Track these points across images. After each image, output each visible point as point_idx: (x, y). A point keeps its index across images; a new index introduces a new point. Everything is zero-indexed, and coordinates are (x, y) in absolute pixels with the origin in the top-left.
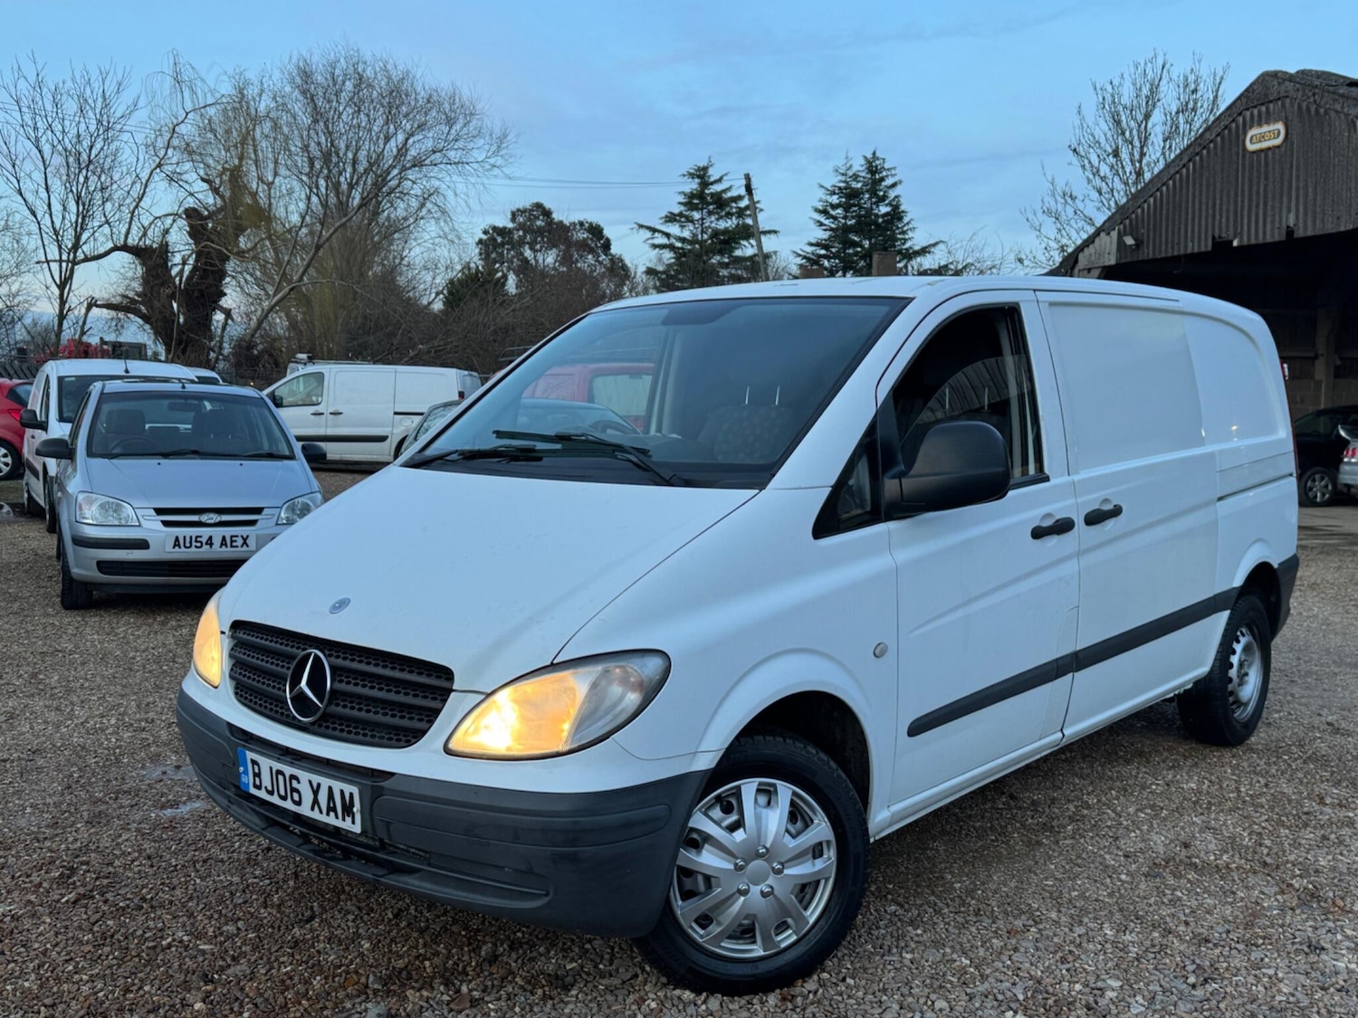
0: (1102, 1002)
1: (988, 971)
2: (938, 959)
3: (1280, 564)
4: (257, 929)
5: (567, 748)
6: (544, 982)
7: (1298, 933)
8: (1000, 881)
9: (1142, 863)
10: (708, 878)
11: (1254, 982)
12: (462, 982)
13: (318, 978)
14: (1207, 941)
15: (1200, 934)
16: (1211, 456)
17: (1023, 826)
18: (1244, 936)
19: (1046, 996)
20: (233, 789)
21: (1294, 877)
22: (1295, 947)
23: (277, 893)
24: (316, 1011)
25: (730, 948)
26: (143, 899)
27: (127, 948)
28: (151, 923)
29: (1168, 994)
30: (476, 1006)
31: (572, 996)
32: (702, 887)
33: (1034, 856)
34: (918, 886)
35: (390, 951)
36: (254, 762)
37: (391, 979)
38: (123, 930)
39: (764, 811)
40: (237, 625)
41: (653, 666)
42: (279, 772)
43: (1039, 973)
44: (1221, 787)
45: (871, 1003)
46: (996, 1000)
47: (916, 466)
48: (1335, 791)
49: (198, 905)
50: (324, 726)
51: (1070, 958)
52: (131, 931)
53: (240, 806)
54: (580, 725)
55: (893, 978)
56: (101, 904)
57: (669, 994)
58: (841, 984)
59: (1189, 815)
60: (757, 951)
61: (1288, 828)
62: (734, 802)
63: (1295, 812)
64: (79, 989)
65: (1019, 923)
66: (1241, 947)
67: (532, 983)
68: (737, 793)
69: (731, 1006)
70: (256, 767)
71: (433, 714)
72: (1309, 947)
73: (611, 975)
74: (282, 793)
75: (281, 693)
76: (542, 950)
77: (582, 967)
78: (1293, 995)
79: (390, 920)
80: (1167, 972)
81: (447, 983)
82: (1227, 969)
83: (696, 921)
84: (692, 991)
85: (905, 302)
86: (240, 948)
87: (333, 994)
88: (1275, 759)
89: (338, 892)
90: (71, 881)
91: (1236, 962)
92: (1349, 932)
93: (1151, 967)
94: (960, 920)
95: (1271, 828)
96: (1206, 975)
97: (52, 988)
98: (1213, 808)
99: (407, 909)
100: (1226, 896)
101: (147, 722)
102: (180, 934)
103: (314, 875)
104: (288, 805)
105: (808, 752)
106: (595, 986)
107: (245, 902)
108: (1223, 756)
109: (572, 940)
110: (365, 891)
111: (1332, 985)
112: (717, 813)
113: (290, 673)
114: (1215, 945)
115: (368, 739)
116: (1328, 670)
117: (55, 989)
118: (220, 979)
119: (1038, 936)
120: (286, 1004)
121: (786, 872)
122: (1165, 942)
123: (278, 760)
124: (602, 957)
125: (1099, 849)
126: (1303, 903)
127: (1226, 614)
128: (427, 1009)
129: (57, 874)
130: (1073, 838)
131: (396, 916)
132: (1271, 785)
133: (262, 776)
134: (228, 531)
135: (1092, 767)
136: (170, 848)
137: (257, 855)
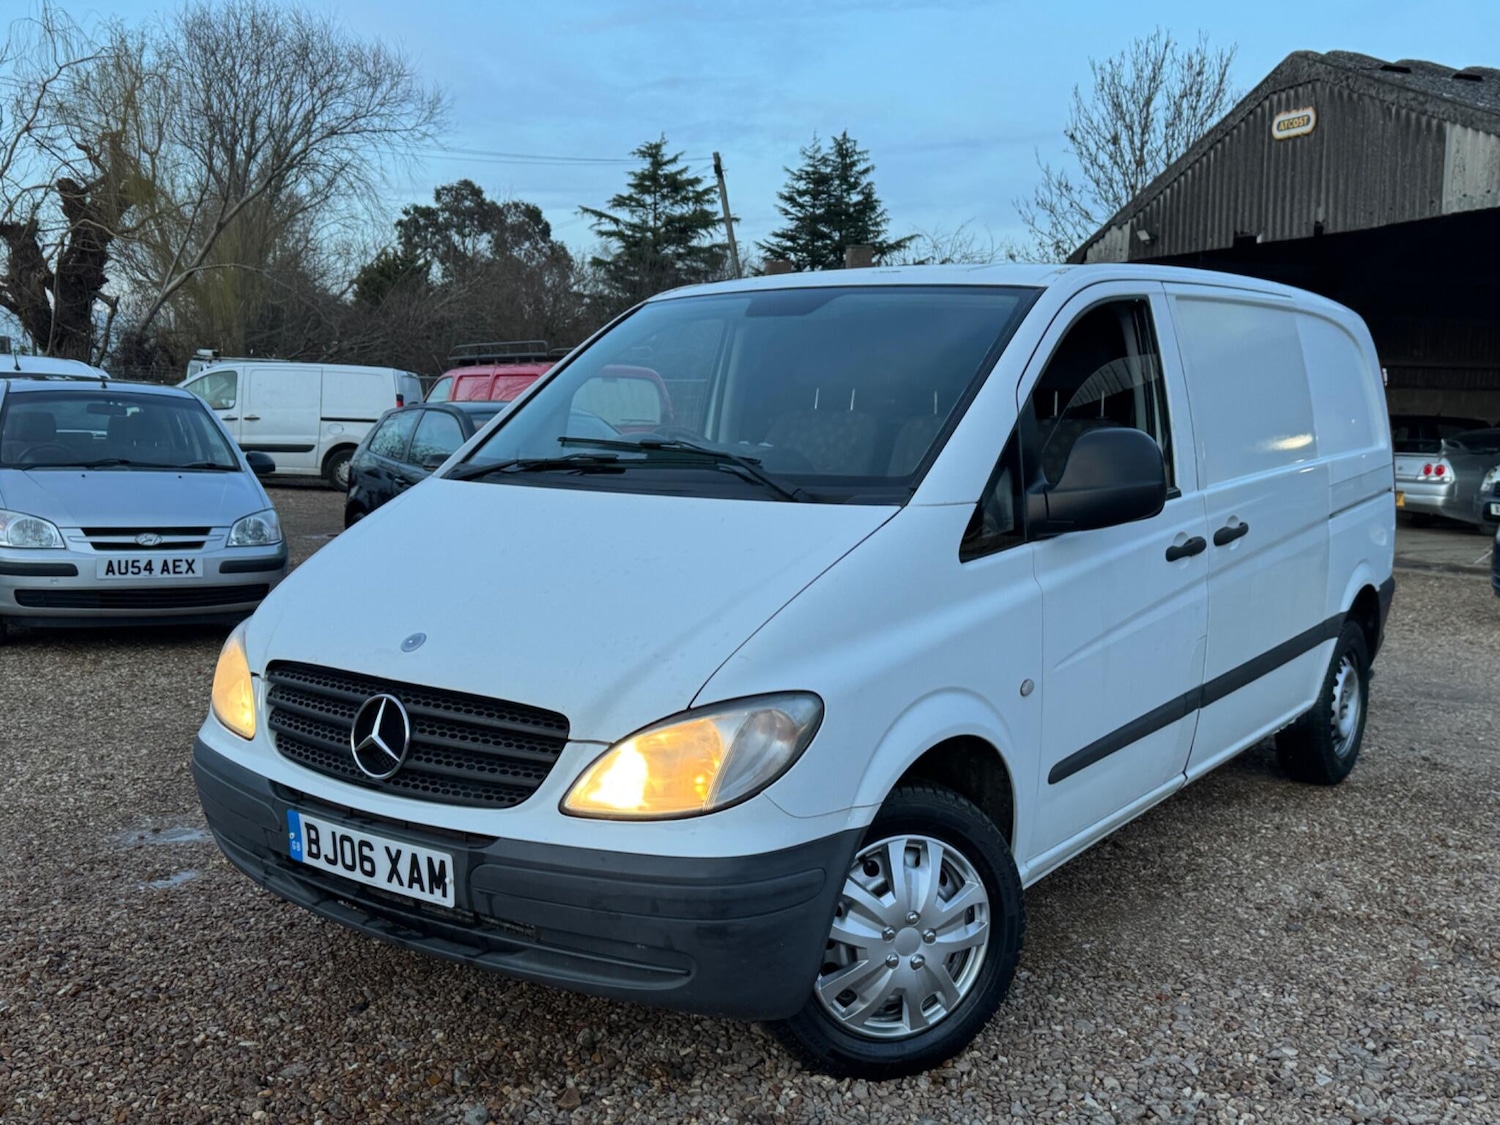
0: (1285, 1074)
1: (1150, 1043)
2: (1092, 1031)
3: (1380, 587)
4: (304, 1019)
5: (710, 806)
6: (658, 1071)
7: (1465, 990)
8: (1130, 941)
9: (1276, 915)
10: (852, 951)
11: (1437, 1045)
12: (565, 1074)
13: (393, 1076)
14: (1373, 1001)
15: (1364, 994)
16: (1324, 468)
17: (1138, 878)
18: (1410, 994)
19: (1220, 1068)
20: (273, 858)
21: (1441, 927)
22: (1468, 1005)
23: (316, 976)
24: (402, 1116)
25: (875, 1027)
26: (157, 989)
27: (153, 1048)
28: (174, 1017)
29: (1351, 1062)
30: (588, 1103)
31: (695, 1087)
33: (1159, 911)
34: (1044, 948)
35: (469, 1041)
36: (309, 827)
37: (478, 1073)
38: (143, 1027)
39: (913, 872)
40: (275, 666)
41: (805, 707)
42: (344, 838)
43: (1206, 1043)
44: (1333, 830)
45: (1034, 1083)
46: (1169, 1075)
47: (1063, 479)
48: (1454, 832)
49: (225, 993)
50: (403, 783)
51: (1235, 1026)
52: (152, 1027)
53: (281, 876)
55: (1050, 1053)
56: (107, 996)
57: (807, 1081)
58: (993, 1063)
59: (1310, 862)
60: (904, 1028)
61: (1417, 873)
62: (878, 861)
63: (1419, 856)
64: (106, 1100)
65: (1167, 988)
66: (1411, 1006)
67: (645, 1074)
68: (884, 853)
69: (880, 1093)
70: (312, 832)
71: (543, 768)
72: (1483, 1004)
73: (733, 1062)
74: (349, 861)
75: (342, 745)
77: (698, 1052)
78: (1482, 1059)
79: (459, 1005)
81: (545, 1076)
82: (1404, 1032)
83: (838, 999)
84: (832, 1077)
85: (1036, 292)
86: (289, 1043)
87: (417, 1095)
88: (1380, 798)
89: (388, 974)
90: (62, 969)
91: (1411, 1024)
93: (1323, 1032)
94: (1101, 985)
95: (1400, 874)
96: (1385, 1040)
97: (72, 1099)
98: (1332, 853)
99: (476, 991)
100: (1378, 951)
101: (106, 778)
102: (215, 1029)
103: (354, 954)
104: (357, 876)
105: (961, 805)
106: (719, 1075)
107: (281, 989)
109: (678, 1022)
110: (419, 972)
112: (860, 875)
113: (354, 722)
114: (1382, 1005)
115: (459, 797)
116: (1402, 700)
117: (77, 1101)
118: (276, 1082)
120: (363, 1109)
121: (938, 939)
122: (1329, 1004)
123: (343, 824)
124: (717, 1039)
126: (1460, 956)
127: (1334, 641)
128: (533, 1109)
129: (45, 962)
130: (1195, 890)
131: (465, 999)
132: (1386, 827)
133: (321, 844)
134: (170, 555)
135: (1191, 810)
136: (172, 927)
137: (280, 933)
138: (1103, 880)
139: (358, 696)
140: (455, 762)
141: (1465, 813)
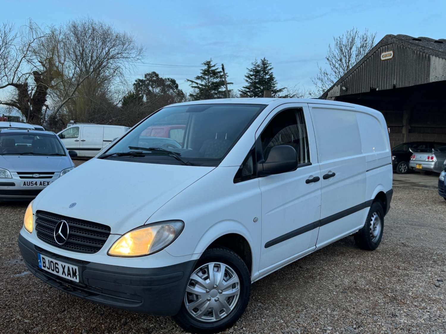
1: (289, 325)
2: (273, 321)
3: (386, 192)
4: (45, 315)
5: (148, 253)
6: (142, 331)
7: (389, 311)
8: (295, 295)
9: (341, 289)
10: (197, 296)
11: (374, 327)
12: (114, 332)
13: (65, 331)
15: (358, 312)
16: (364, 157)
17: (304, 277)
18: (372, 312)
19: (308, 332)
20: (37, 267)
21: (389, 293)
22: (388, 315)
23: (53, 302)
25: (204, 319)
26: (6, 305)
28: (8, 313)
29: (347, 331)
32: (195, 298)
33: (307, 286)
34: (269, 297)
35: (91, 322)
36: (43, 258)
37: (90, 331)
39: (216, 273)
40: (38, 212)
41: (178, 225)
42: (52, 262)
43: (306, 325)
44: (367, 264)
47: (268, 160)
48: (403, 265)
49: (25, 307)
50: (67, 246)
51: (316, 320)
52: (1, 316)
53: (39, 273)
54: (153, 246)
55: (258, 327)
58: (241, 330)
59: (357, 273)
60: (214, 319)
61: (388, 277)
62: (206, 270)
63: (390, 272)
65: (300, 308)
66: (371, 315)
67: (138, 331)
68: (207, 267)
70: (44, 260)
71: (104, 242)
72: (392, 315)
73: (165, 329)
74: (53, 269)
75: (52, 235)
76: (142, 320)
77: (155, 326)
78: (386, 331)
79: (91, 311)
80: (347, 324)
81: (109, 332)
82: (366, 323)
83: (193, 310)
84: (191, 333)
85: (266, 106)
86: (39, 321)
88: (385, 255)
89: (74, 302)
91: (369, 321)
92: (405, 310)
93: (342, 322)
94: (281, 308)
95: (382, 277)
96: (359, 325)
98: (364, 270)
99: (97, 307)
100: (367, 299)
101: (12, 244)
102: (19, 317)
103: (66, 296)
104: (55, 273)
105: (231, 253)
106: (159, 332)
107: (42, 306)
108: (368, 254)
109: (153, 317)
110: (83, 302)
111: (399, 328)
112: (200, 274)
113: (55, 228)
114: (363, 315)
115: (81, 250)
116: (403, 226)
118: (31, 332)
119: (306, 313)
121: (223, 293)
122: (347, 314)
123: (51, 257)
124: (162, 322)
125: (327, 284)
126: (391, 301)
127: (369, 208)
130: (319, 280)
131: (93, 310)
132: (383, 263)
133: (46, 263)
134: (42, 180)
135: (326, 257)
136: (17, 288)
137: (47, 290)
138: (293, 277)
139: (57, 220)
140: (80, 240)
141: (409, 259)
